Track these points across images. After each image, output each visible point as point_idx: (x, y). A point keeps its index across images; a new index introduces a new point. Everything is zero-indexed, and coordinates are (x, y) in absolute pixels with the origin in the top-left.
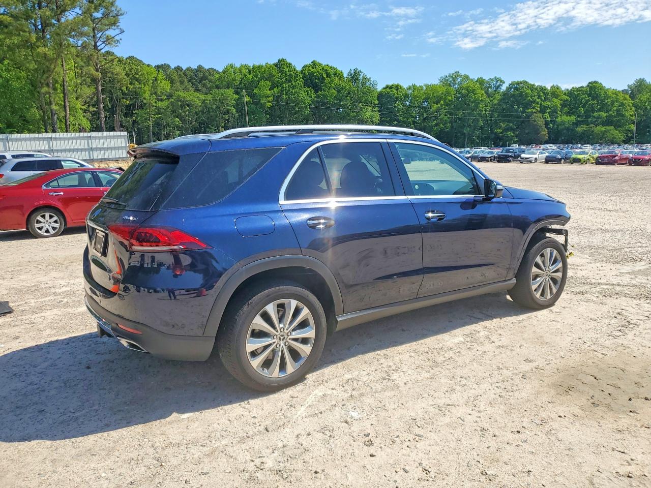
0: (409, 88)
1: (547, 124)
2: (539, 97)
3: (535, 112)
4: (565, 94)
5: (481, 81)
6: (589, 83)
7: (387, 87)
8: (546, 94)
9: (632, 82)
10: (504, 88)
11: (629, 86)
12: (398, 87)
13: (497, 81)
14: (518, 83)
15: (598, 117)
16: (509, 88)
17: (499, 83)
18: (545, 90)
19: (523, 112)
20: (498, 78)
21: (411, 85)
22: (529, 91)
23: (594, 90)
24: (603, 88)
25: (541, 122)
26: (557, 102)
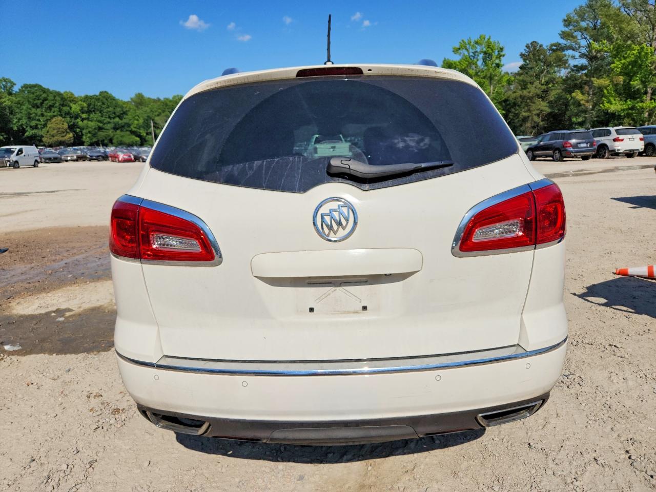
4: (81, 101)
6: (101, 92)
8: (63, 99)
9: (133, 96)
10: (16, 89)
11: (132, 99)
15: (116, 124)
16: (21, 91)
23: (105, 99)
24: (114, 99)
25: (66, 126)
26: (75, 108)
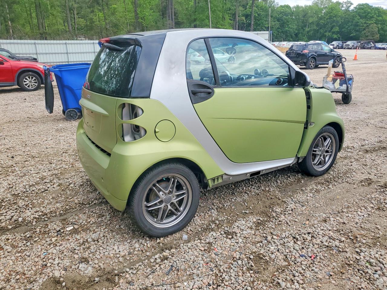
0: (294, 7)
1: (379, 31)
2: (375, 13)
3: (373, 23)
5: (338, 3)
7: (281, 6)
12: (288, 7)
13: (348, 3)
14: (363, 5)
17: (349, 5)
18: (378, 9)
19: (365, 23)
20: (349, 1)
21: (295, 5)
22: (369, 10)
